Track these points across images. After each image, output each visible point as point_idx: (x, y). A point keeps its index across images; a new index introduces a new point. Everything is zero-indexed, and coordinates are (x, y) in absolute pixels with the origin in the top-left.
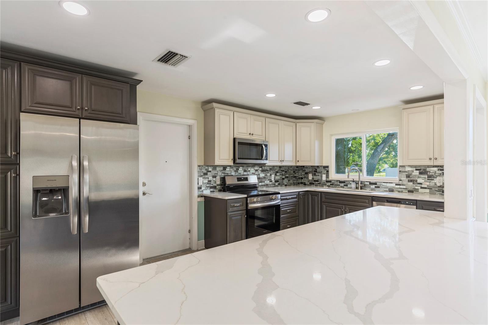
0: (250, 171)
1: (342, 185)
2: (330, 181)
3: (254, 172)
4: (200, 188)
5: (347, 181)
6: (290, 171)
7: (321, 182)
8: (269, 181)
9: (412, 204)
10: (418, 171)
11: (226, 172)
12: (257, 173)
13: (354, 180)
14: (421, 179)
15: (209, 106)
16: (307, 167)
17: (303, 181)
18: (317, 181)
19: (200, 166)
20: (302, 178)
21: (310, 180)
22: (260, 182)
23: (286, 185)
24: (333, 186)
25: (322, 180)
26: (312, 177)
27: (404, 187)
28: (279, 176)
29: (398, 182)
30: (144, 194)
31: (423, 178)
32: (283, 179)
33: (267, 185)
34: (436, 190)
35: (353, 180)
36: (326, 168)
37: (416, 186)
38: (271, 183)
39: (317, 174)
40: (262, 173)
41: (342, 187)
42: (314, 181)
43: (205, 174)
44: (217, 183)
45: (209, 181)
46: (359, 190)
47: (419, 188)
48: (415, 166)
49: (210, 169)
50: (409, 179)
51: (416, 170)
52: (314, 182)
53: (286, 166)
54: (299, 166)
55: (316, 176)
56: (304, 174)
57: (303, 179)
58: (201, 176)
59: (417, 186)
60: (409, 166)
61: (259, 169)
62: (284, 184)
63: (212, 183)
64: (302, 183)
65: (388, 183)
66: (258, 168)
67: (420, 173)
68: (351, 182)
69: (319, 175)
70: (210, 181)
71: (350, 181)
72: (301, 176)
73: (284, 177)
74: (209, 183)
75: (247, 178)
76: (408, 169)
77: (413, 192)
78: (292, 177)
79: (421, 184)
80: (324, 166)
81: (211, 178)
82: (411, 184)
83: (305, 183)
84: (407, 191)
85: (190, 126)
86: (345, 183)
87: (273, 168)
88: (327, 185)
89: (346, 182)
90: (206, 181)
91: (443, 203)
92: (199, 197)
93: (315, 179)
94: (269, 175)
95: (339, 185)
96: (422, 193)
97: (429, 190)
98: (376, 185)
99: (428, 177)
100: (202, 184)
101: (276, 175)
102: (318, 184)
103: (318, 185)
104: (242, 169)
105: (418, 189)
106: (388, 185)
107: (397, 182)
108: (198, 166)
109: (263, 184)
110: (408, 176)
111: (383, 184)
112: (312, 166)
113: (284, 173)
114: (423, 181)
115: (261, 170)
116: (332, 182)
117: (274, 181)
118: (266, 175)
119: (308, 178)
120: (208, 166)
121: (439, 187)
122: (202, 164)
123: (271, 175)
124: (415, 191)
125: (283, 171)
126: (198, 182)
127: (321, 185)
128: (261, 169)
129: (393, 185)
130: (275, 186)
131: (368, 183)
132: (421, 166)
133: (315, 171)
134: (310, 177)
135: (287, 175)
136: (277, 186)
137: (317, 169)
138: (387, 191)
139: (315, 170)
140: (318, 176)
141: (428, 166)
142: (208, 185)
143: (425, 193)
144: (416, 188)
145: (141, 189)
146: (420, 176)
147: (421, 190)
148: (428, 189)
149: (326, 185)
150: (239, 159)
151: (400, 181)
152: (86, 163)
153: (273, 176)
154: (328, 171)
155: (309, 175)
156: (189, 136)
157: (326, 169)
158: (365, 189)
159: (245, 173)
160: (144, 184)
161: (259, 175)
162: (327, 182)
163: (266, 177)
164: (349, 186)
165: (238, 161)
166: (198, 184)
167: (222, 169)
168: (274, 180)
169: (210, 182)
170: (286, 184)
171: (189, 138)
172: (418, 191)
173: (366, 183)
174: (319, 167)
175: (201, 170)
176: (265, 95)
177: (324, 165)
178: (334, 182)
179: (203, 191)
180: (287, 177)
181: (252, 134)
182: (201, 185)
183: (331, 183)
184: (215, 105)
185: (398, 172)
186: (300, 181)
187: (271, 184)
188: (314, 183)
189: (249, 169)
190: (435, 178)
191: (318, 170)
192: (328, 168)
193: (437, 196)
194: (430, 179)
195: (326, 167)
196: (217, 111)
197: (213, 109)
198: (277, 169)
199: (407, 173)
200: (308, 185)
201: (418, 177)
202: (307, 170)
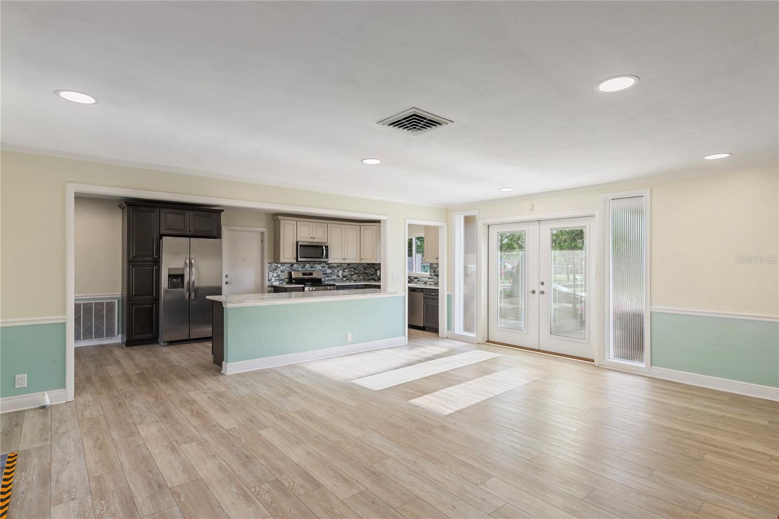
3: (321, 268)
4: (270, 280)
6: (360, 268)
8: (336, 277)
11: (293, 268)
12: (323, 269)
15: (276, 218)
16: (376, 264)
17: (374, 277)
20: (373, 275)
22: (327, 277)
28: (347, 272)
30: (227, 283)
32: (352, 275)
33: (334, 280)
38: (338, 278)
40: (329, 269)
43: (275, 269)
44: (284, 277)
45: (278, 275)
49: (279, 266)
53: (355, 263)
54: (371, 264)
58: (271, 271)
62: (353, 279)
63: (281, 276)
64: (373, 279)
66: (324, 265)
73: (353, 273)
75: (312, 273)
81: (280, 272)
85: (262, 233)
87: (340, 265)
90: (275, 275)
91: (438, 289)
92: (269, 287)
94: (336, 271)
101: (344, 271)
104: (308, 266)
107: (429, 276)
108: (269, 263)
109: (330, 278)
112: (379, 264)
113: (353, 269)
117: (341, 277)
118: (333, 271)
119: (377, 274)
120: (277, 263)
122: (272, 261)
123: (338, 271)
125: (353, 268)
126: (269, 276)
129: (427, 279)
130: (342, 281)
135: (356, 272)
136: (345, 281)
142: (277, 278)
145: (224, 280)
150: (301, 257)
152: (193, 261)
153: (340, 272)
155: (378, 271)
156: (262, 240)
159: (312, 269)
160: (227, 276)
161: (326, 271)
165: (300, 259)
167: (290, 265)
168: (341, 275)
170: (355, 279)
171: (262, 242)
175: (271, 266)
179: (273, 282)
180: (355, 273)
181: (314, 238)
182: (271, 278)
184: (280, 217)
186: (371, 277)
189: (316, 266)
196: (282, 222)
197: (279, 220)
198: (346, 266)
200: (377, 281)
202: (376, 267)
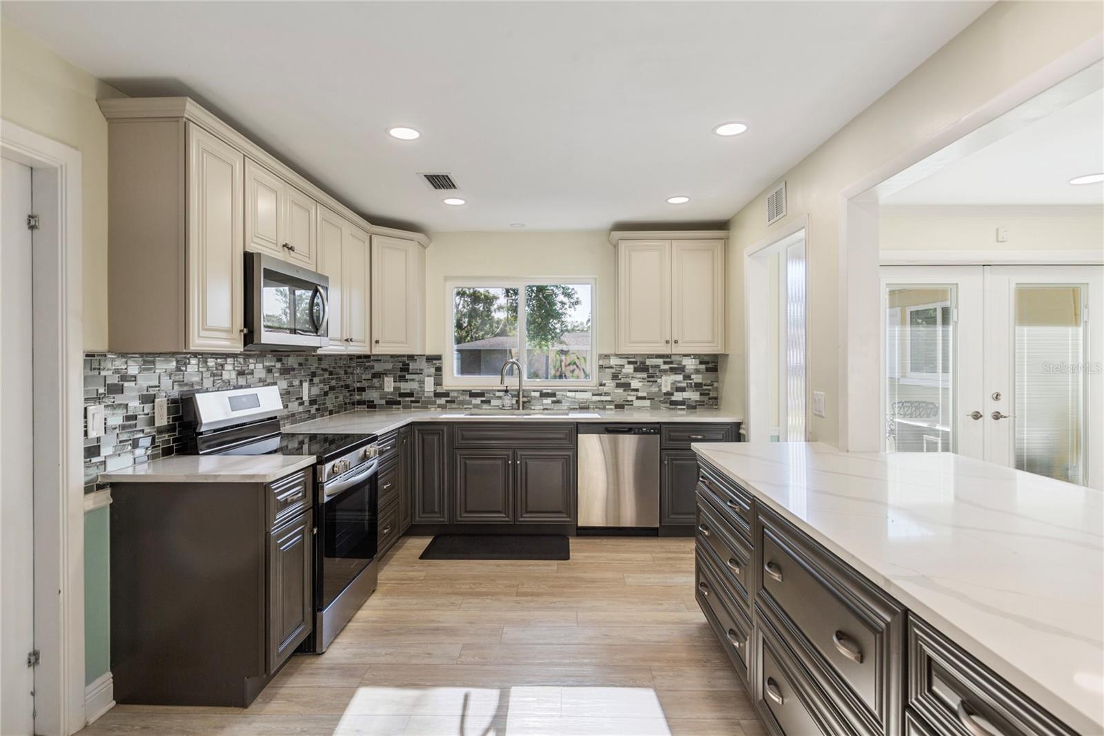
0: (253, 374)
1: (477, 401)
2: (446, 394)
4: (92, 451)
5: (489, 391)
7: (421, 397)
8: (298, 403)
9: (652, 431)
10: (632, 366)
12: (273, 378)
13: (508, 388)
14: (636, 381)
16: (379, 359)
17: (365, 397)
18: (411, 395)
19: (94, 356)
20: (361, 390)
21: (388, 393)
22: (284, 408)
23: (331, 413)
24: (454, 406)
25: (424, 391)
26: (393, 386)
27: (608, 398)
28: (318, 385)
29: (596, 388)
31: (640, 378)
32: (326, 394)
33: (293, 415)
34: (660, 401)
35: (505, 388)
36: (434, 362)
37: (628, 395)
38: (301, 409)
39: (408, 377)
40: (283, 376)
41: (476, 406)
42: (400, 397)
43: (116, 389)
44: (156, 425)
45: (128, 418)
46: (521, 411)
47: (634, 398)
48: (626, 357)
49: (133, 368)
50: (618, 381)
51: (630, 363)
52: (399, 399)
55: (406, 381)
56: (369, 377)
57: (365, 391)
58: (98, 399)
59: (631, 395)
60: (617, 355)
61: (274, 366)
62: (328, 408)
63: (140, 423)
64: (360, 403)
65: (577, 391)
66: (271, 361)
67: (636, 370)
68: (498, 394)
69: (413, 380)
70: (135, 417)
71: (495, 390)
72: (358, 385)
73: (328, 389)
74: (130, 426)
76: (614, 361)
77: (623, 408)
78: (342, 386)
79: (637, 390)
80: (428, 356)
81: (135, 405)
82: (620, 391)
83: (373, 401)
84: (613, 407)
85: (37, 172)
86: (484, 396)
87: (305, 361)
88: (437, 403)
89: (486, 395)
90: (117, 419)
92: (88, 490)
93: (402, 391)
94: (296, 382)
95: (470, 403)
96: (639, 408)
97: (649, 401)
98: (555, 397)
99: (648, 377)
100: (102, 434)
101: (311, 382)
102: (412, 402)
103: (413, 404)
105: (632, 401)
106: (579, 396)
108: (87, 356)
110: (615, 377)
111: (569, 394)
112: (392, 356)
113: (326, 376)
114: (641, 384)
115: (281, 369)
116: (452, 394)
117: (307, 404)
118: (292, 385)
119: (381, 387)
120: (123, 355)
121: (665, 394)
122: (101, 345)
123: (301, 382)
124: (627, 405)
125: (326, 370)
126: (86, 427)
127: (419, 404)
128: (279, 365)
129: (587, 396)
130: (309, 418)
131: (538, 394)
132: (637, 355)
133: (402, 370)
134: (389, 384)
135: (333, 383)
136: (314, 417)
137: (408, 365)
138: (577, 409)
139: (404, 366)
140: (412, 382)
141: (648, 355)
142: (124, 437)
143: (644, 407)
144: (629, 398)
146: (634, 376)
147: (637, 403)
148: (648, 399)
149: (434, 403)
150: (266, 328)
151: (600, 387)
153: (306, 385)
154: (439, 369)
155: (386, 379)
156: (31, 217)
157: (436, 364)
158: (531, 409)
162: (437, 395)
163: (291, 389)
164: (494, 402)
165: (263, 337)
166: (86, 433)
168: (307, 399)
169: (134, 422)
170: (330, 407)
171: (32, 228)
172: (632, 405)
173: (533, 394)
174: (416, 357)
175: (96, 373)
176: (387, 130)
177: (430, 351)
178: (456, 395)
179: (105, 462)
180: (332, 388)
181: (292, 249)
182: (98, 439)
183: (447, 398)
184: (192, 109)
185: (597, 369)
187: (300, 413)
188: (400, 401)
190: (658, 378)
191: (410, 367)
192: (439, 361)
193: (662, 411)
194: (651, 379)
195: (434, 359)
198: (314, 363)
199: (613, 371)
200: (381, 406)
201: (632, 377)
202: (378, 367)
